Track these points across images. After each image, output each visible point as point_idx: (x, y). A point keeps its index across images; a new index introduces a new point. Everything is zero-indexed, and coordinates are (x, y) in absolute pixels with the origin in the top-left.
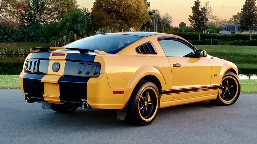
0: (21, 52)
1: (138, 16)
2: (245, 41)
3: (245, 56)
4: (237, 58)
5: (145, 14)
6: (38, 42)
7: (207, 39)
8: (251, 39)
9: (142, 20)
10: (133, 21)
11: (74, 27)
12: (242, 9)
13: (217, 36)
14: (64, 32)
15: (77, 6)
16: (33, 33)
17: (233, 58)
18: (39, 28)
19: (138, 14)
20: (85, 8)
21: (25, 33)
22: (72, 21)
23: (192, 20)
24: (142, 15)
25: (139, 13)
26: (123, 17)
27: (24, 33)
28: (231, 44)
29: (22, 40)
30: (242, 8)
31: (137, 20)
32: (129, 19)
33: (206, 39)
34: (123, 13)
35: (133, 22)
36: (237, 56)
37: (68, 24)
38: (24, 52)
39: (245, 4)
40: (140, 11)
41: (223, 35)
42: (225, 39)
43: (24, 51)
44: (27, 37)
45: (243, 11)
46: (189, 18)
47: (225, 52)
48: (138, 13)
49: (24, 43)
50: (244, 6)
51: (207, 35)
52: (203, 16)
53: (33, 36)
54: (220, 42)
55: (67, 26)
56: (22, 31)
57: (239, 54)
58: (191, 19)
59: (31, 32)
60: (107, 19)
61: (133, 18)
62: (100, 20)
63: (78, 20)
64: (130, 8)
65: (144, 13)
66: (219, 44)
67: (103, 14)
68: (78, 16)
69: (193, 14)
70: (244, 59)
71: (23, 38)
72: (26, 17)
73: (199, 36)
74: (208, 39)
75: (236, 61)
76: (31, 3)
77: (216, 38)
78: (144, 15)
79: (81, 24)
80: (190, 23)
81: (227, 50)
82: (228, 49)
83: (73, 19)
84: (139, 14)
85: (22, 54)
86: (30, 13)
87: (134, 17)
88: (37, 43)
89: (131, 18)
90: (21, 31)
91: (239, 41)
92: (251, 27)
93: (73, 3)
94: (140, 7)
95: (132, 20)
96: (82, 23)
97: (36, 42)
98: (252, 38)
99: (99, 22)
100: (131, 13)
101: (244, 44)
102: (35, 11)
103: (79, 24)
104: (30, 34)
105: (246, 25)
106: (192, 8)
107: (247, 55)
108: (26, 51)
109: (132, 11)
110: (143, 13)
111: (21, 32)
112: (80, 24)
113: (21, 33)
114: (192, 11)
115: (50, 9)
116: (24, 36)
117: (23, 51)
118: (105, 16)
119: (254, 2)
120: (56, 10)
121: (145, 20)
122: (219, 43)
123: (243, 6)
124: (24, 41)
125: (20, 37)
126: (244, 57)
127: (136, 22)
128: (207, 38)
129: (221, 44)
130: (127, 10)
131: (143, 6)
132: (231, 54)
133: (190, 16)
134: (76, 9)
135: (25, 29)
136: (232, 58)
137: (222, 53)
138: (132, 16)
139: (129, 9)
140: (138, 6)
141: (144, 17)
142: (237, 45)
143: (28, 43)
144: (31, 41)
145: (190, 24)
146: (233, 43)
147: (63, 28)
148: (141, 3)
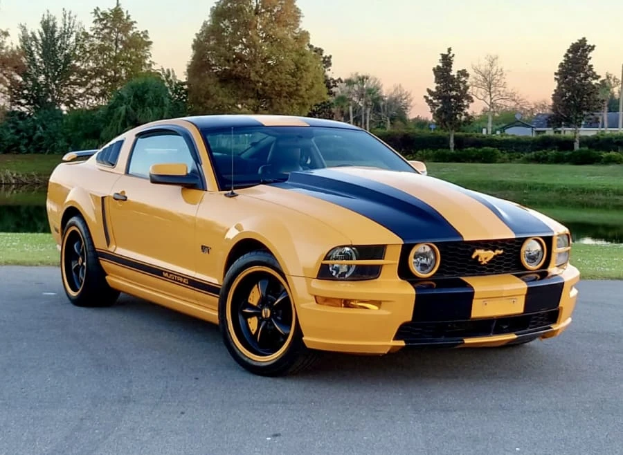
0: (6, 177)
1: (297, 90)
2: (562, 152)
3: (557, 191)
4: (536, 196)
5: (316, 86)
6: (53, 153)
7: (469, 149)
8: (577, 147)
9: (306, 100)
10: (286, 103)
11: (138, 116)
12: (556, 74)
13: (496, 140)
14: (112, 129)
15: (150, 65)
16: (41, 132)
17: (527, 194)
18: (57, 119)
19: (297, 85)
20: (168, 70)
21: (21, 131)
22: (132, 102)
23: (434, 101)
24: (307, 87)
25: (299, 83)
26: (261, 92)
27: (18, 132)
28: (529, 160)
29: (15, 148)
30: (557, 72)
31: (295, 99)
32: (273, 96)
33: (467, 147)
34: (258, 82)
35: (284, 105)
36: (538, 190)
37: (122, 109)
38: (14, 178)
39: (563, 62)
40: (302, 77)
41: (510, 138)
42: (515, 149)
43: (15, 175)
44: (26, 141)
45: (558, 77)
46: (427, 94)
47: (509, 179)
48: (297, 82)
49: (18, 156)
50: (561, 65)
51: (471, 138)
52: (460, 91)
53: (40, 139)
54: (501, 155)
55: (120, 114)
56: (15, 125)
57: (544, 184)
58: (431, 98)
59: (35, 129)
60: (219, 96)
61: (285, 94)
62: (203, 100)
63: (148, 100)
64: (276, 70)
65: (312, 83)
66: (499, 160)
67: (209, 84)
68: (148, 90)
69: (436, 85)
70: (555, 197)
71: (17, 144)
72: (26, 92)
73: (452, 141)
74: (473, 148)
75: (535, 203)
76: (38, 57)
77: (491, 146)
78: (312, 86)
79: (155, 108)
80: (429, 108)
81: (516, 176)
82: (517, 174)
83: (136, 96)
84: (300, 85)
85: (11, 184)
86: (34, 80)
87: (287, 93)
88: (51, 156)
89: (279, 94)
90: (11, 125)
91: (548, 154)
92: (577, 118)
93: (142, 57)
94: (302, 67)
95: (283, 100)
96: (156, 106)
97: (49, 153)
98: (580, 147)
99: (201, 104)
100: (280, 81)
101: (558, 160)
102: (49, 76)
103: (148, 108)
104: (34, 133)
105: (565, 112)
106: (434, 70)
107: (562, 187)
108: (21, 176)
109: (283, 76)
110: (309, 82)
111: (13, 128)
112: (152, 109)
113: (12, 131)
114: (434, 77)
115: (84, 73)
116: (20, 139)
117: (12, 174)
118: (212, 90)
119: (587, 55)
120: (99, 73)
121: (315, 99)
122: (500, 158)
123: (559, 66)
124: (19, 151)
125: (8, 140)
126: (554, 193)
127: (292, 105)
128: (471, 146)
129: (504, 159)
130: (268, 75)
131: (310, 64)
132: (525, 185)
133: (429, 91)
134: (148, 71)
135: (21, 122)
136: (526, 196)
137: (504, 183)
138: (281, 90)
139: (273, 71)
140: (296, 65)
141: (313, 92)
142: (543, 163)
143: (27, 156)
144: (38, 150)
145: (430, 110)
146: (533, 157)
147: (111, 118)
148: (304, 57)
